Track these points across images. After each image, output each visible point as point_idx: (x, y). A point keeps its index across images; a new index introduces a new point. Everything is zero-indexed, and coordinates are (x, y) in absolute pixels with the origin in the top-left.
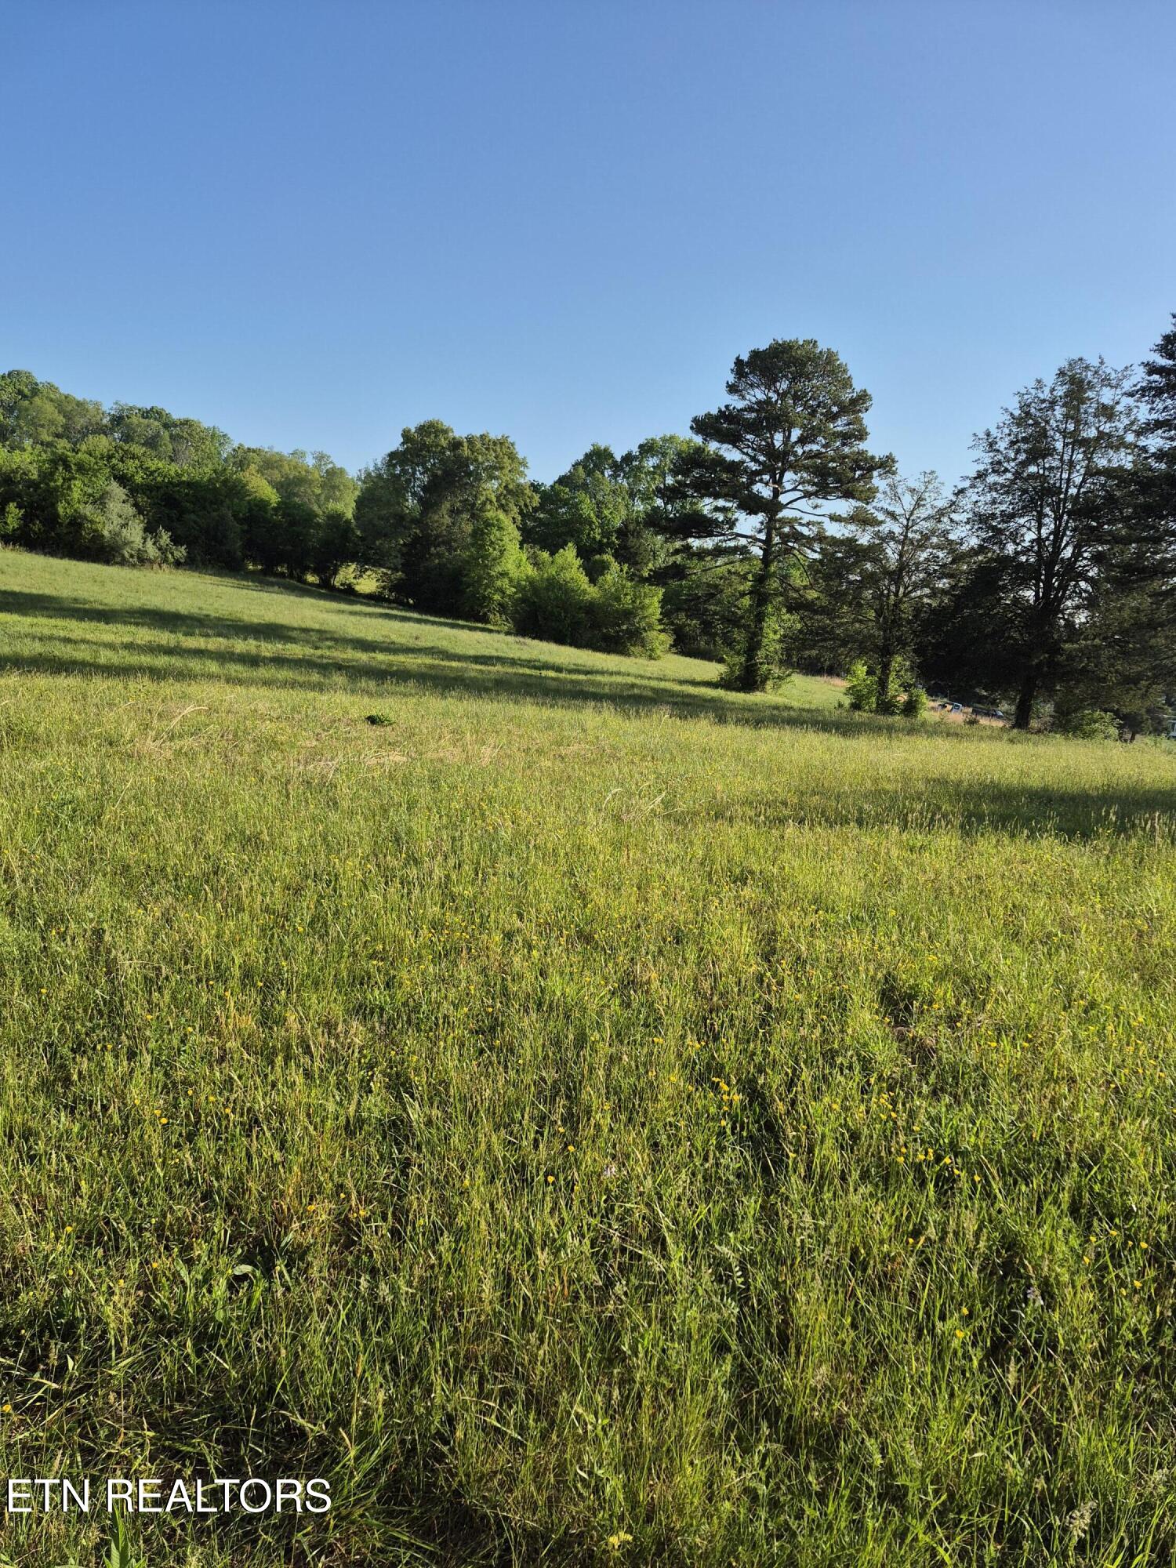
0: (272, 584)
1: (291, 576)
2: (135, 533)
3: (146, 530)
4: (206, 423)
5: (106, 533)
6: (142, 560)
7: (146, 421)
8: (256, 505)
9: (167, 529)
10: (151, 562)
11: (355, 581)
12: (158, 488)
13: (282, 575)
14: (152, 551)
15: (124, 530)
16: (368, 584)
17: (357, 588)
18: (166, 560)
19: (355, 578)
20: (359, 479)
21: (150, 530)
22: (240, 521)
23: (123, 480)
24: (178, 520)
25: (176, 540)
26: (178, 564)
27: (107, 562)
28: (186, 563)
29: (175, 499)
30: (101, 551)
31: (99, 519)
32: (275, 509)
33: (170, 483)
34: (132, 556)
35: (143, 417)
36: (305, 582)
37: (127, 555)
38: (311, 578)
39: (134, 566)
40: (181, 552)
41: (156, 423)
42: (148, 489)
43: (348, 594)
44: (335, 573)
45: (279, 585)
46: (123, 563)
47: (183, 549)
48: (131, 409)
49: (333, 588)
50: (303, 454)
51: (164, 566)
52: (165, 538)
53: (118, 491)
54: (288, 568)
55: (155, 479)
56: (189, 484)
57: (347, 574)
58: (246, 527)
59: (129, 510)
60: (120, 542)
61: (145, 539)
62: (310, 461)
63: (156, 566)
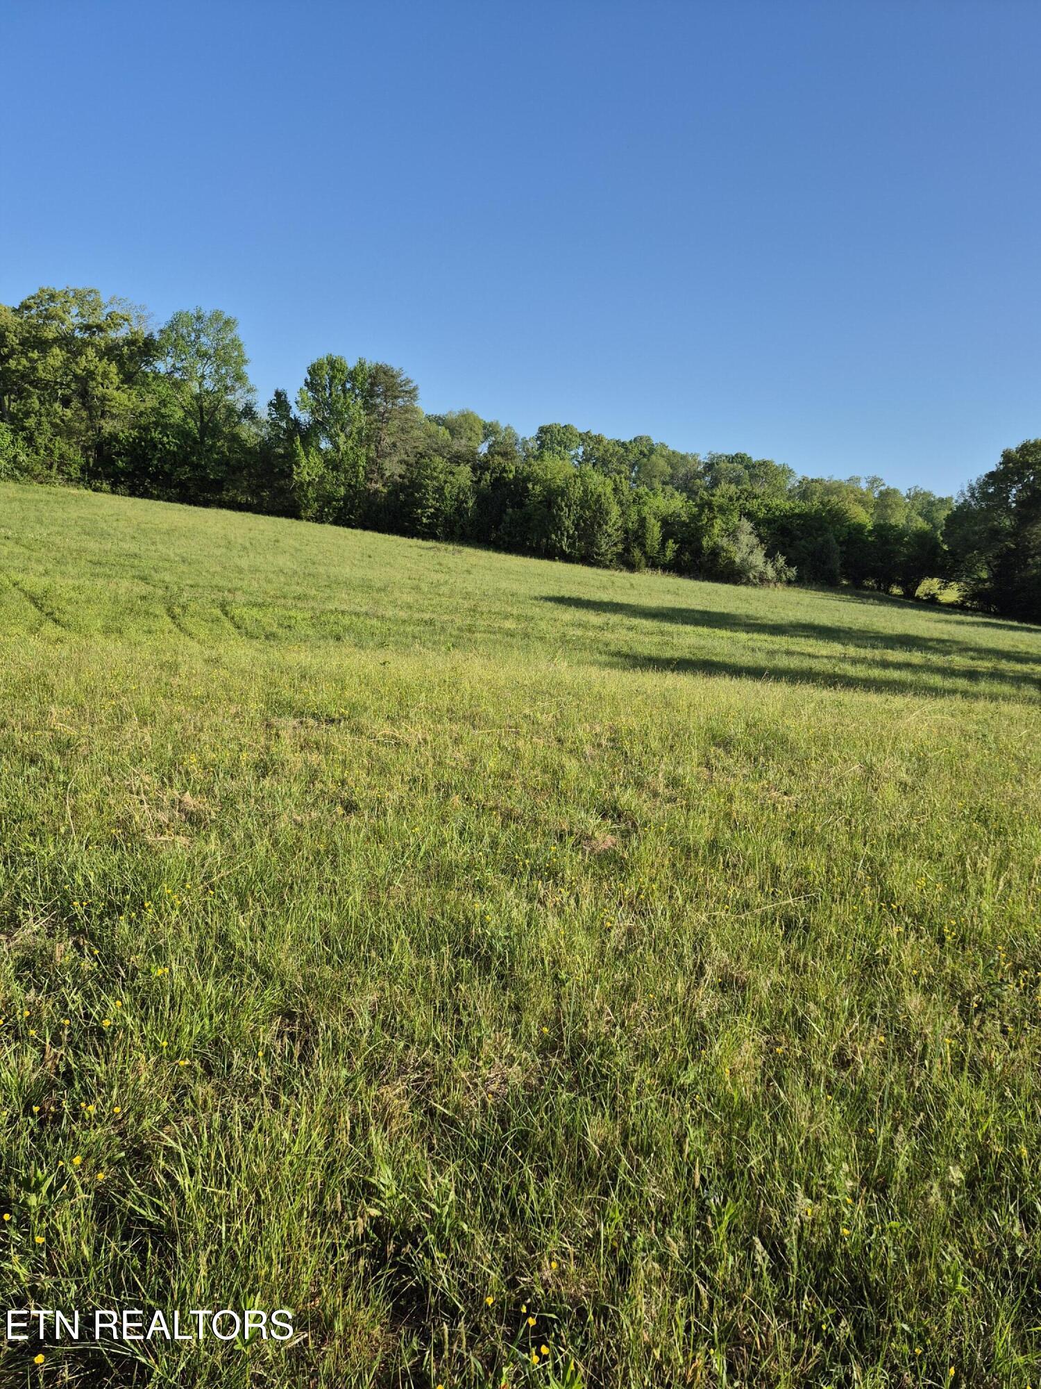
0: (868, 597)
1: (879, 588)
2: (758, 558)
3: (766, 555)
4: (778, 462)
5: (737, 560)
6: (763, 580)
7: (730, 465)
8: (855, 529)
9: (783, 554)
10: (769, 581)
11: (939, 592)
12: (775, 521)
13: (872, 589)
14: (771, 573)
15: (751, 557)
16: (951, 595)
17: (940, 598)
18: (779, 580)
19: (940, 589)
20: (908, 497)
21: (770, 555)
22: (841, 544)
23: (750, 515)
24: (790, 546)
25: (789, 563)
26: (789, 583)
27: (735, 583)
28: (796, 581)
29: (788, 529)
30: (732, 574)
31: (732, 548)
32: (870, 532)
33: (785, 516)
34: (755, 577)
35: (729, 462)
36: (890, 594)
37: (751, 577)
38: (896, 590)
39: (755, 585)
40: (792, 572)
41: (740, 466)
42: (768, 522)
43: (931, 603)
44: (918, 584)
45: (874, 598)
46: (748, 583)
47: (794, 569)
48: (720, 457)
49: (918, 599)
50: (858, 480)
51: (779, 584)
52: (781, 560)
53: (747, 525)
54: (876, 582)
55: (774, 513)
56: (799, 516)
57: (930, 585)
58: (844, 548)
59: (755, 541)
60: (747, 567)
61: (766, 562)
62: (864, 485)
63: (772, 585)
